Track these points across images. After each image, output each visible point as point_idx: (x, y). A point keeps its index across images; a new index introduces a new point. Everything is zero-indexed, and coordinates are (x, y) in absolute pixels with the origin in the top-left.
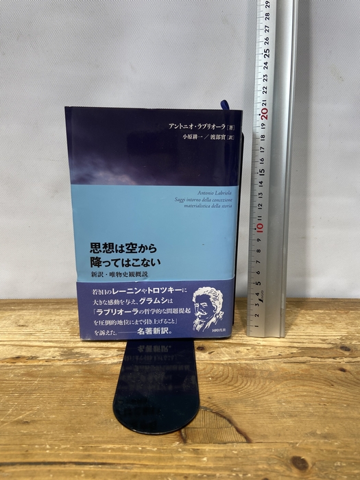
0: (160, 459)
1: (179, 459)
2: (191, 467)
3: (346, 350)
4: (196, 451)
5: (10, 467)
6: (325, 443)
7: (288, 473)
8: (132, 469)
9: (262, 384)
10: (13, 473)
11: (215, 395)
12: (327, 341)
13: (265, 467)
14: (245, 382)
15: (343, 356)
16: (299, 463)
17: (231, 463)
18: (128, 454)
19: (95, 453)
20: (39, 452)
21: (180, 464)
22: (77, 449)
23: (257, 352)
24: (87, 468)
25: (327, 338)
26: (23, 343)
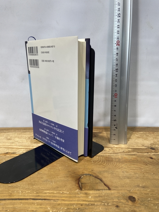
0: (70, 197)
1: (79, 197)
2: (84, 201)
3: (153, 149)
4: (86, 194)
5: (3, 201)
6: (143, 190)
7: (127, 203)
8: (58, 201)
9: (115, 164)
10: (5, 203)
11: (95, 169)
12: (145, 146)
13: (117, 200)
14: (108, 163)
15: (151, 152)
16: (132, 199)
17: (101, 199)
18: (56, 195)
19: (41, 194)
20: (16, 194)
21: (79, 199)
22: (34, 193)
23: (113, 150)
24: (38, 201)
25: (145, 144)
26: (10, 147)
